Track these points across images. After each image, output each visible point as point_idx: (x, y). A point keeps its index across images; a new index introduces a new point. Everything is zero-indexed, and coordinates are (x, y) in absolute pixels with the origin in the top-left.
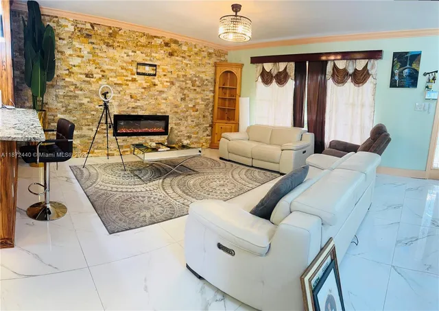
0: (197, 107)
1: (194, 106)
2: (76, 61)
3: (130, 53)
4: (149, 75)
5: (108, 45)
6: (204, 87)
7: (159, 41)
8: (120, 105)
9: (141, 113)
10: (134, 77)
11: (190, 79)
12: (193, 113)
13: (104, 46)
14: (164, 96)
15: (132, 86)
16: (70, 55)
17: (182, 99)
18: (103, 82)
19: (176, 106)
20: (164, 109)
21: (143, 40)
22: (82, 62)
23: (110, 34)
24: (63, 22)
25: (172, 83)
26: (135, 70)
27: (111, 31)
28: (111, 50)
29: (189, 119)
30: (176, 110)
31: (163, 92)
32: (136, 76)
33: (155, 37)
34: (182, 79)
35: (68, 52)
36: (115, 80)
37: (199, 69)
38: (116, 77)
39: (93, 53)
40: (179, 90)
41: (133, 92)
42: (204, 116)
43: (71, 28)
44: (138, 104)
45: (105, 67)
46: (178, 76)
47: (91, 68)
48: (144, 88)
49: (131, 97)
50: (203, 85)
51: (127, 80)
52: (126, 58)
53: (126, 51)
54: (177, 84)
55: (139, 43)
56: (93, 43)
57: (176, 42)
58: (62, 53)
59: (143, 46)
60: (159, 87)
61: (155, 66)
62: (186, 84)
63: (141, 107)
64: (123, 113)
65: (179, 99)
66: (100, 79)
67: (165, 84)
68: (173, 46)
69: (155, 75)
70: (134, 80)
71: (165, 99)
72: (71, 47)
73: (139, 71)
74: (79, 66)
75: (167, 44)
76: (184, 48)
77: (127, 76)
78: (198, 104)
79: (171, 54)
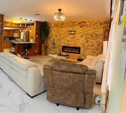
0: (93, 45)
1: (92, 45)
2: (54, 32)
3: (67, 28)
4: (73, 34)
5: (61, 27)
6: (98, 37)
7: (76, 23)
8: (64, 43)
9: (70, 46)
10: (68, 35)
11: (90, 34)
12: (91, 47)
13: (60, 28)
14: (79, 41)
15: (68, 38)
16: (53, 31)
17: (86, 42)
18: (60, 37)
19: (84, 44)
20: (78, 45)
21: (71, 24)
22: (55, 32)
23: (62, 24)
24: (52, 24)
25: (82, 36)
26: (68, 33)
27: (62, 23)
28: (62, 28)
29: (89, 49)
30: (83, 45)
31: (78, 39)
32: (69, 35)
33: (75, 22)
34: (86, 35)
35: (53, 30)
36: (63, 36)
37: (94, 30)
38: (63, 35)
39: (58, 30)
40: (85, 38)
41: (68, 39)
42: (97, 49)
43: (53, 25)
44: (70, 43)
45: (60, 33)
46: (84, 34)
47: (57, 34)
48: (71, 38)
49: (67, 41)
50: (97, 36)
51: (66, 36)
52: (66, 30)
53: (66, 28)
54: (84, 37)
55: (70, 25)
56: (58, 27)
57: (84, 22)
58: (51, 31)
59: (71, 26)
60: (77, 38)
61: (75, 31)
62: (88, 36)
63: (71, 44)
64: (65, 46)
65: (85, 42)
66: (59, 36)
67: (79, 37)
68: (82, 24)
69: (75, 34)
70: (68, 36)
71: (79, 42)
72: (53, 29)
73: (70, 33)
74: (55, 33)
75: (80, 24)
76: (87, 23)
77: (66, 35)
78: (94, 44)
79: (81, 27)
